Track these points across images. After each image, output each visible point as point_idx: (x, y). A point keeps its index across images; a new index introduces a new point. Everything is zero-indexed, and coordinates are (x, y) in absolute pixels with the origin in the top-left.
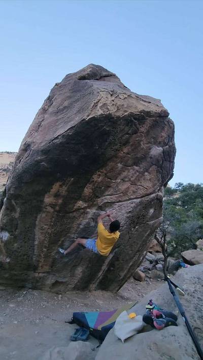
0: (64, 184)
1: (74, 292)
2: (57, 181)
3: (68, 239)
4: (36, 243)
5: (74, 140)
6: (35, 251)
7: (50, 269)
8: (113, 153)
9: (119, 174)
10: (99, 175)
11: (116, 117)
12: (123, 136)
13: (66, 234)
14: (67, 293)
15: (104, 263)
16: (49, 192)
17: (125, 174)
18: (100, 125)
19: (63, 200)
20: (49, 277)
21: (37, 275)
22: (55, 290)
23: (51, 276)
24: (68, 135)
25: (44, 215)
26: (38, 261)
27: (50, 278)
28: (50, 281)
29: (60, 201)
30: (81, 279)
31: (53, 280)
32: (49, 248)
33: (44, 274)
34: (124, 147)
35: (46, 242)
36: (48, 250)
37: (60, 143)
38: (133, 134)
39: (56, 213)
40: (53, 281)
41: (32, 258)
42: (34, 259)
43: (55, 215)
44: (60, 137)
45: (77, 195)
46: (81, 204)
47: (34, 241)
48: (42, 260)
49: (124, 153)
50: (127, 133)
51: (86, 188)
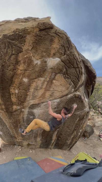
4: (8, 127)
7: (22, 138)
8: (11, 72)
9: (30, 86)
15: (52, 136)
17: (34, 85)
21: (18, 140)
23: (25, 141)
29: (3, 107)
30: (42, 143)
34: (18, 66)
36: (15, 130)
38: (18, 54)
40: (27, 143)
41: (10, 133)
43: (7, 114)
46: (15, 107)
48: (16, 134)
49: (21, 70)
50: (12, 54)
51: (12, 98)
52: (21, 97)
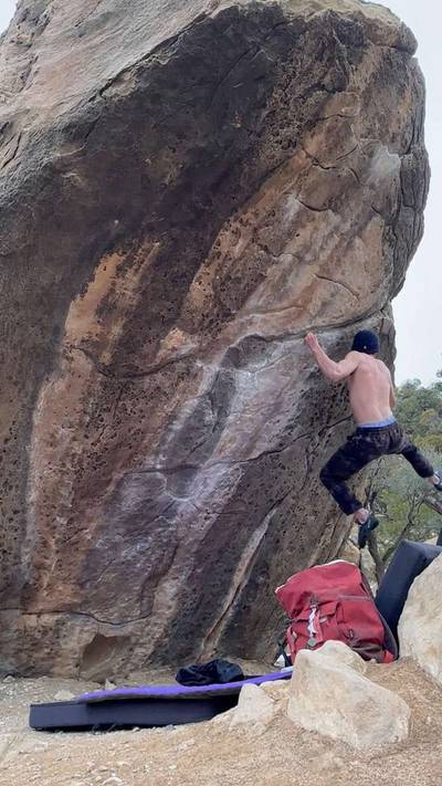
0: (130, 261)
1: (153, 672)
2: (110, 249)
3: (135, 476)
4: (33, 496)
5: (174, 86)
6: (29, 528)
7: (75, 594)
8: (278, 152)
9: (291, 234)
10: (237, 233)
11: (296, 20)
12: (308, 92)
13: (131, 456)
14: (132, 675)
15: (238, 559)
16: (83, 292)
18: (250, 40)
19: (124, 327)
20: (72, 628)
21: (32, 621)
22: (94, 669)
23: (80, 620)
24: (157, 66)
25: (60, 385)
26: (40, 567)
27: (78, 629)
28: (78, 636)
29: (117, 330)
30: (174, 623)
31: (85, 636)
32: (75, 516)
33: (56, 617)
34: (309, 134)
35: (64, 492)
36: (71, 521)
37: (131, 94)
38: (334, 91)
39: (100, 377)
40: (88, 638)
41: (17, 557)
42: (26, 559)
43: (98, 387)
44: (127, 76)
45: (168, 304)
46: (177, 341)
47: (24, 488)
48: (52, 562)
49: (308, 156)
50: (319, 83)
51: (198, 280)
52: (238, 280)
